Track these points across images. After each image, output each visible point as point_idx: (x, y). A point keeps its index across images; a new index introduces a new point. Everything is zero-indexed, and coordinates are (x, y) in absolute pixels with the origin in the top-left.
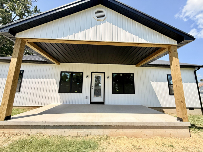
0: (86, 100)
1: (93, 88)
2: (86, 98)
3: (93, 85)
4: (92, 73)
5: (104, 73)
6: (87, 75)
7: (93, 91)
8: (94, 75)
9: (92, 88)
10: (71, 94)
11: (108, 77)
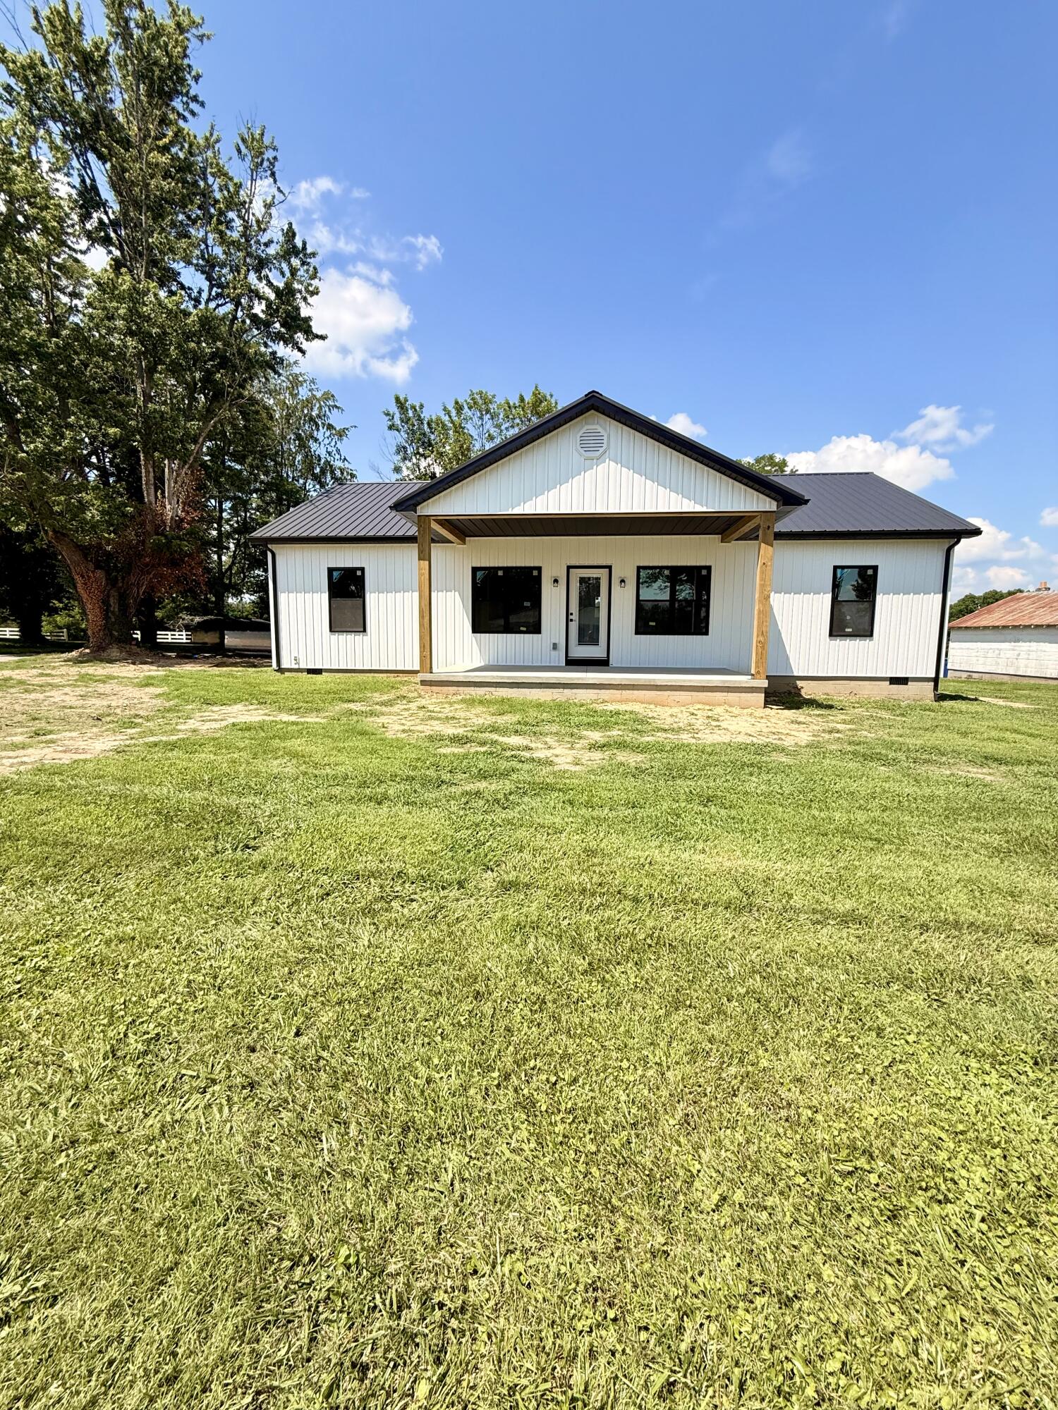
0: (553, 653)
1: (575, 617)
2: (555, 647)
3: (574, 608)
4: (569, 568)
5: (610, 567)
6: (555, 575)
7: (574, 627)
8: (576, 574)
9: (571, 617)
10: (509, 635)
11: (623, 581)
